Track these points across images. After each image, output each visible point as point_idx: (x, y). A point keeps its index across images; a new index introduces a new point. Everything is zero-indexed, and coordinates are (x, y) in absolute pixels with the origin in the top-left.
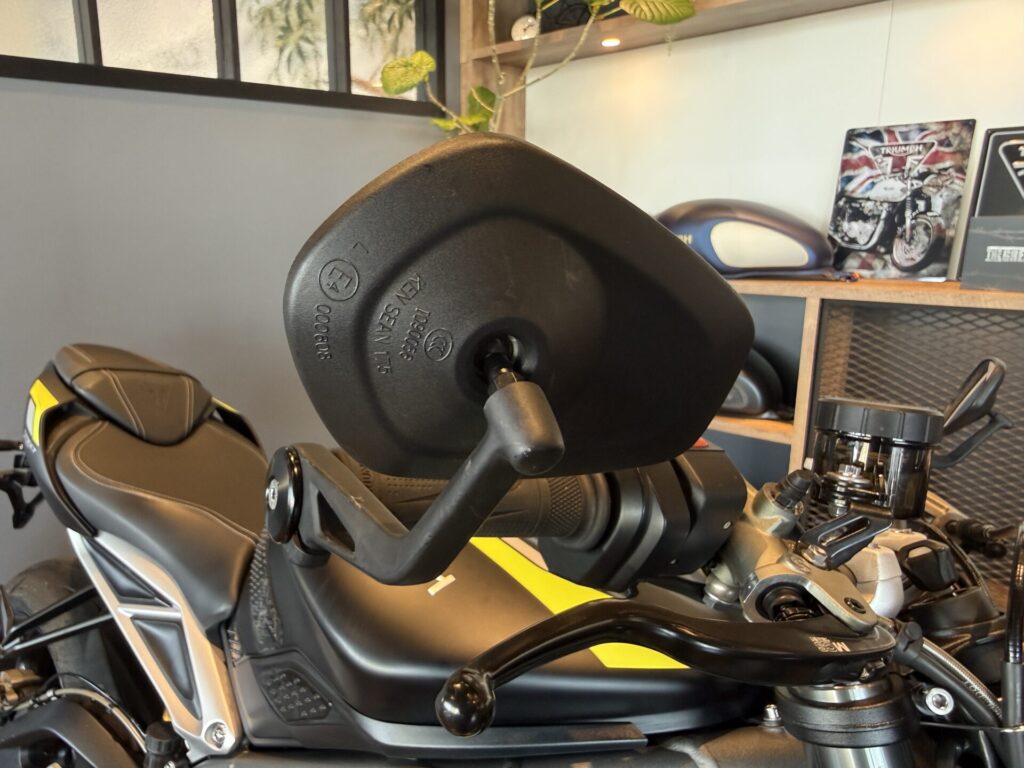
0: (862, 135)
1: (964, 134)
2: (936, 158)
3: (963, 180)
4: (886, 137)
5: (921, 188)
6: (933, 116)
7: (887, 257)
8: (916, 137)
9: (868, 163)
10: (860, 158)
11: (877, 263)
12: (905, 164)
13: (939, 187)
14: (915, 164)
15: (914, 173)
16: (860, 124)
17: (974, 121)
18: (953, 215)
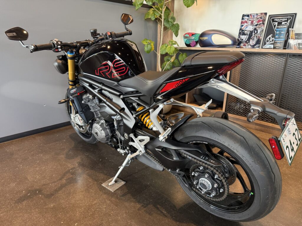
0: (245, 16)
1: (265, 16)
2: (259, 21)
3: (264, 26)
4: (250, 16)
5: (256, 28)
6: (259, 12)
7: (249, 43)
8: (256, 16)
9: (246, 22)
10: (245, 21)
11: (247, 45)
12: (253, 22)
13: (259, 28)
14: (255, 23)
15: (255, 25)
16: (245, 13)
17: (267, 13)
18: (261, 34)
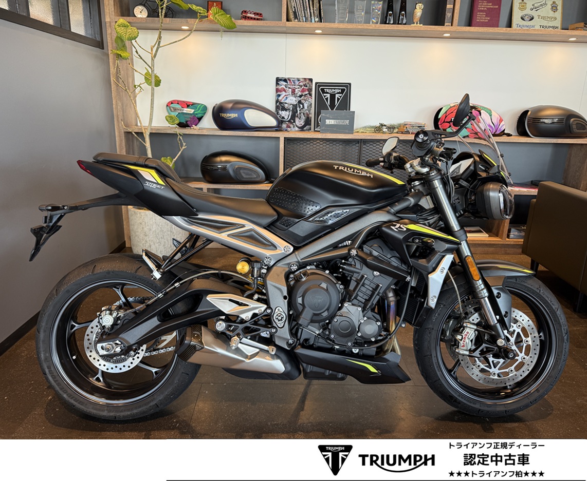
0: (281, 80)
1: (310, 83)
2: (303, 91)
3: (311, 98)
4: (288, 81)
5: (300, 100)
6: (301, 76)
7: (294, 124)
8: (297, 83)
9: (284, 90)
10: (282, 88)
11: (291, 126)
12: (295, 91)
13: (306, 100)
14: (298, 92)
15: (298, 95)
16: (280, 76)
18: (310, 110)
